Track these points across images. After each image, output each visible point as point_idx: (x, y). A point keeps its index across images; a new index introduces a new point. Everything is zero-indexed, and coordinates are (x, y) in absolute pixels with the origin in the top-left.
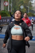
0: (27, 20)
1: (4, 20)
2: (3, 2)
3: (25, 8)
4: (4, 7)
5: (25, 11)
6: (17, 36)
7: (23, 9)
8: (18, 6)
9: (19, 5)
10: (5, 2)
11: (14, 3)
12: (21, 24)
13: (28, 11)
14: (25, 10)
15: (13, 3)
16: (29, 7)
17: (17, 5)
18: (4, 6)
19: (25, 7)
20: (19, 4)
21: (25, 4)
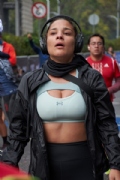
0: (107, 65)
1: (32, 66)
2: (31, 6)
3: (105, 23)
4: (32, 23)
5: (105, 32)
6: (60, 127)
7: (96, 26)
8: (80, 16)
9: (85, 14)
10: (34, 5)
11: (66, 6)
12: (76, 74)
13: (115, 31)
14: (106, 28)
15: (62, 7)
16: (117, 19)
17: (77, 13)
18: (31, 19)
19: (105, 19)
20: (84, 9)
21: (104, 8)
